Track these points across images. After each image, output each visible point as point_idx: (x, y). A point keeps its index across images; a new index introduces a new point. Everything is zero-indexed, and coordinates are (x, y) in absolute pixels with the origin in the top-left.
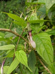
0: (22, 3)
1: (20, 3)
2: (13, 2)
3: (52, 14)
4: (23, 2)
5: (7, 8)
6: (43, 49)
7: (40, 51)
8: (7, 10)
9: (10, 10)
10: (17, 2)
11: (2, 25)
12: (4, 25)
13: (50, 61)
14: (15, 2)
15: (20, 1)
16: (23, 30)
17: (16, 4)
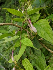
0: (16, 4)
1: (14, 4)
2: (7, 4)
3: (46, 4)
4: (16, 2)
5: (3, 11)
6: (43, 32)
7: (41, 34)
8: (3, 13)
9: (6, 12)
10: (11, 3)
11: (2, 28)
12: (4, 27)
13: (52, 39)
14: (9, 3)
15: (14, 2)
16: (23, 22)
17: (11, 5)
